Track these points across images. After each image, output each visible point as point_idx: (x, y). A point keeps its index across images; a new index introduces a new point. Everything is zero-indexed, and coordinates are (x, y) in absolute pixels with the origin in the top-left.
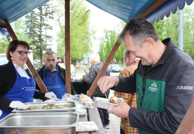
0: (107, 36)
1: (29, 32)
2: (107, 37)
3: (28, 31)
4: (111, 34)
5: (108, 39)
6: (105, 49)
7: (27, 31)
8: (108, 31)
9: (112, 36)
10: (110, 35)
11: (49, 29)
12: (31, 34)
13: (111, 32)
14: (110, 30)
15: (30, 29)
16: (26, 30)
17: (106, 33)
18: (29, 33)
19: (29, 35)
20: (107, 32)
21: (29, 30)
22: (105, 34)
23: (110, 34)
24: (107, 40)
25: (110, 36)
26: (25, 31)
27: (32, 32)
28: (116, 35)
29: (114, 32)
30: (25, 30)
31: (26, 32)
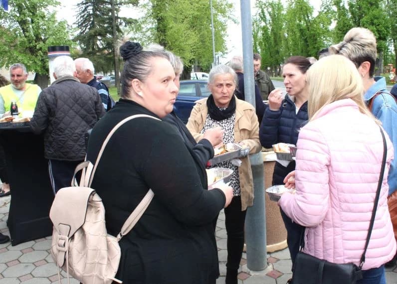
0: (264, 15)
1: (91, 12)
2: (263, 18)
3: (90, 10)
4: (273, 9)
5: (265, 21)
6: (260, 44)
7: (88, 11)
8: (265, 5)
9: (274, 13)
10: (269, 13)
11: (131, 5)
12: (95, 15)
13: (271, 5)
14: (271, 2)
15: (94, 6)
16: (86, 9)
17: (261, 7)
18: (92, 14)
19: (92, 19)
20: (263, 6)
21: (91, 7)
22: (260, 11)
23: (270, 10)
24: (263, 24)
25: (270, 15)
26: (83, 12)
27: (98, 13)
28: (284, 12)
29: (278, 5)
30: (84, 8)
31: (86, 12)
